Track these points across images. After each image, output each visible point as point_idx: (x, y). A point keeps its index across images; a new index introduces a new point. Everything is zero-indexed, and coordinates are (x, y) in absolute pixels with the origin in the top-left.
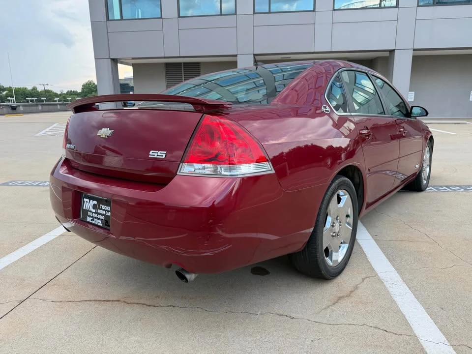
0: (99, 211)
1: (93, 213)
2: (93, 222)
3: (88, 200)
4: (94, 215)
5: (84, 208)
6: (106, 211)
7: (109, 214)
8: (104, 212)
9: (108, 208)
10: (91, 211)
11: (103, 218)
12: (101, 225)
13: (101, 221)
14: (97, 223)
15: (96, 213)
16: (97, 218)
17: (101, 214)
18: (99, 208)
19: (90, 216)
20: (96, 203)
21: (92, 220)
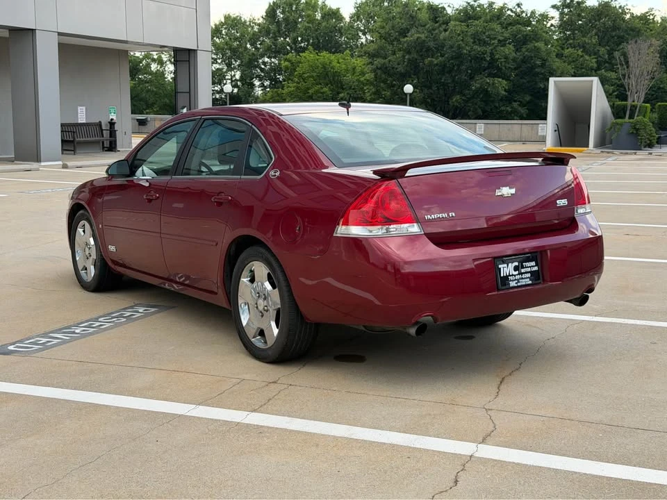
0: (523, 271)
1: (515, 276)
2: (519, 284)
3: (506, 265)
4: (518, 277)
5: (502, 275)
6: (530, 267)
7: (536, 268)
8: (529, 270)
9: (533, 263)
10: (513, 275)
11: (529, 275)
12: (530, 282)
13: (528, 280)
14: (524, 283)
15: (519, 274)
16: (522, 278)
17: (526, 273)
18: (523, 267)
19: (513, 281)
20: (517, 264)
21: (516, 283)
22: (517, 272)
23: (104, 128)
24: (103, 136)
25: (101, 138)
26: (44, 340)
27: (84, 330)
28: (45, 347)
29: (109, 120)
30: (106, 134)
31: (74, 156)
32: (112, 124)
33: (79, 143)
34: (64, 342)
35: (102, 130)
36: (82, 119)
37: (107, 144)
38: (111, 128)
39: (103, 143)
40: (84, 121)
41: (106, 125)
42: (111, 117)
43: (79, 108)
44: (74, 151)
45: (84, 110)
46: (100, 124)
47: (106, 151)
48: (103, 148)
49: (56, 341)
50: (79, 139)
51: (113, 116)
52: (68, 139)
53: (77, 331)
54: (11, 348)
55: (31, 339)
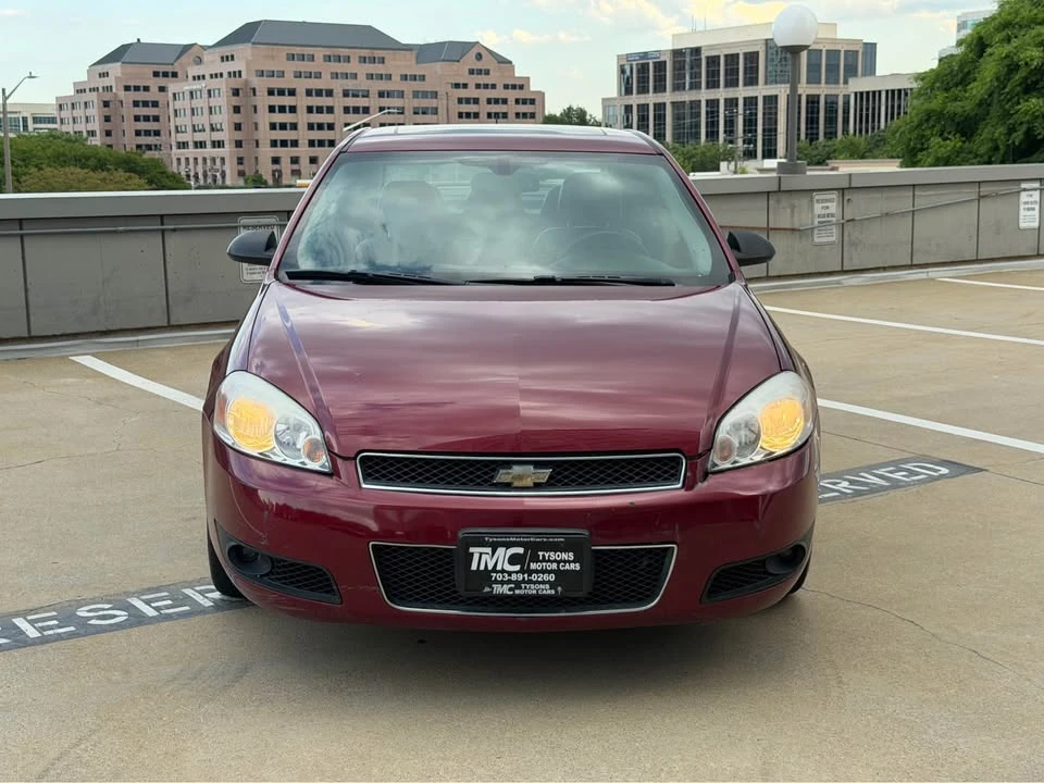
26: (897, 476)
27: (834, 484)
28: (896, 465)
34: (869, 469)
49: (880, 472)
53: (845, 484)
54: (944, 471)
55: (918, 480)
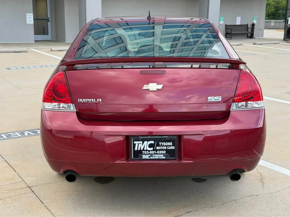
0: (158, 148)
1: (149, 151)
2: (151, 158)
3: (140, 142)
4: (152, 152)
6: (167, 146)
7: (173, 148)
8: (165, 148)
9: (171, 144)
10: (147, 150)
11: (165, 152)
12: (164, 158)
13: (162, 155)
14: (158, 158)
15: (154, 150)
16: (157, 154)
17: (161, 150)
18: (158, 145)
19: (146, 154)
20: (153, 142)
21: (149, 157)
22: (152, 149)
23: (249, 27)
24: (248, 31)
25: (247, 32)
29: (252, 23)
30: (250, 30)
31: (231, 40)
32: (253, 25)
33: (234, 34)
35: (248, 28)
36: (238, 22)
37: (249, 35)
38: (252, 27)
39: (248, 34)
40: (239, 24)
41: (251, 26)
42: (254, 22)
43: (237, 18)
44: (231, 38)
45: (240, 19)
46: (247, 25)
47: (249, 38)
48: (248, 36)
50: (234, 32)
51: (255, 22)
52: (228, 32)
